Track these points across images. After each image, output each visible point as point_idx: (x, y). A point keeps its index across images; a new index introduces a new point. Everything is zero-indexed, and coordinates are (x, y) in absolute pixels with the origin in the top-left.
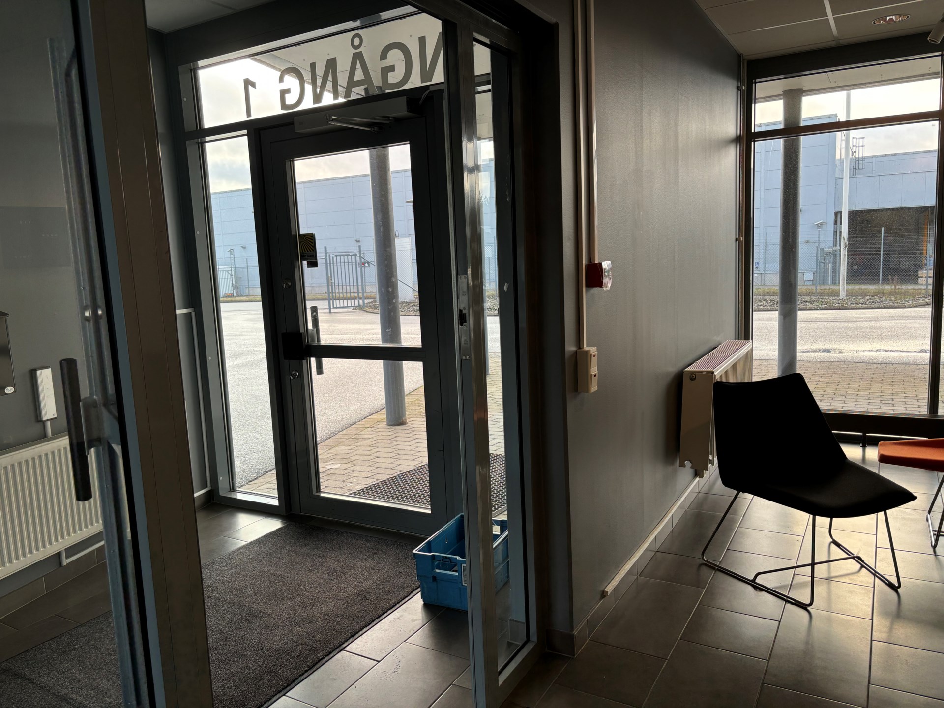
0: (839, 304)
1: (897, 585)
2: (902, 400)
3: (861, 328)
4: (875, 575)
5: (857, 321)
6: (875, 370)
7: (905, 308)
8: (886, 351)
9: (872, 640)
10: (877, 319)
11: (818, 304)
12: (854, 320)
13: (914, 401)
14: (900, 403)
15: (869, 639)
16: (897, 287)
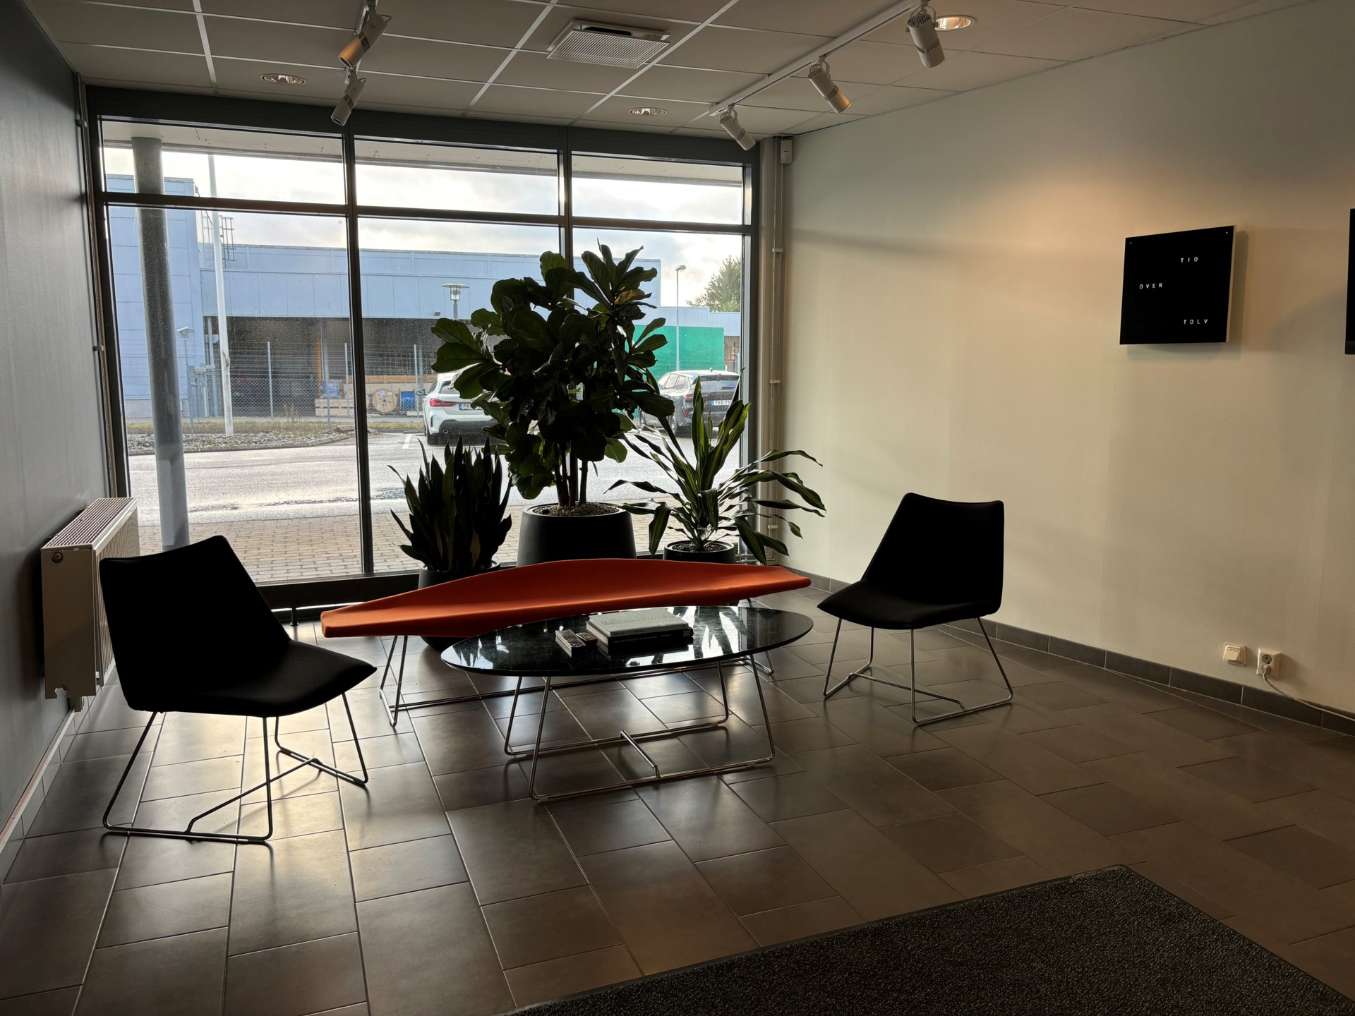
0: (225, 443)
1: (363, 780)
2: (324, 562)
3: (259, 474)
4: (337, 776)
5: (252, 466)
6: (287, 527)
7: (308, 446)
8: (296, 502)
9: (348, 852)
10: (278, 462)
11: (198, 444)
12: (249, 464)
13: (339, 561)
14: (324, 565)
15: (345, 851)
16: (295, 420)
